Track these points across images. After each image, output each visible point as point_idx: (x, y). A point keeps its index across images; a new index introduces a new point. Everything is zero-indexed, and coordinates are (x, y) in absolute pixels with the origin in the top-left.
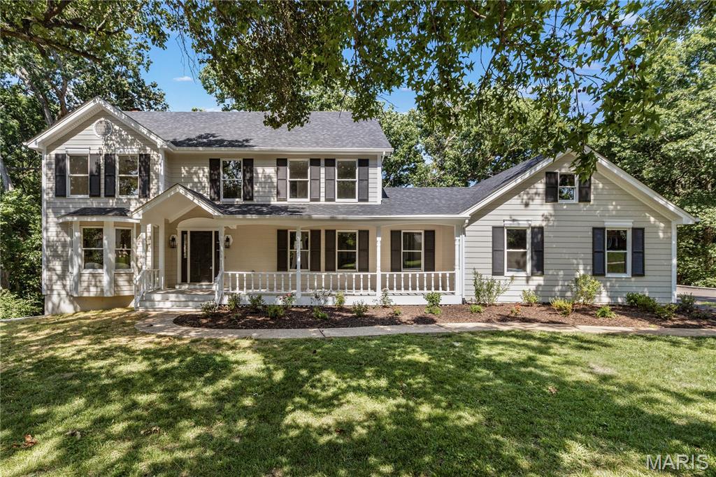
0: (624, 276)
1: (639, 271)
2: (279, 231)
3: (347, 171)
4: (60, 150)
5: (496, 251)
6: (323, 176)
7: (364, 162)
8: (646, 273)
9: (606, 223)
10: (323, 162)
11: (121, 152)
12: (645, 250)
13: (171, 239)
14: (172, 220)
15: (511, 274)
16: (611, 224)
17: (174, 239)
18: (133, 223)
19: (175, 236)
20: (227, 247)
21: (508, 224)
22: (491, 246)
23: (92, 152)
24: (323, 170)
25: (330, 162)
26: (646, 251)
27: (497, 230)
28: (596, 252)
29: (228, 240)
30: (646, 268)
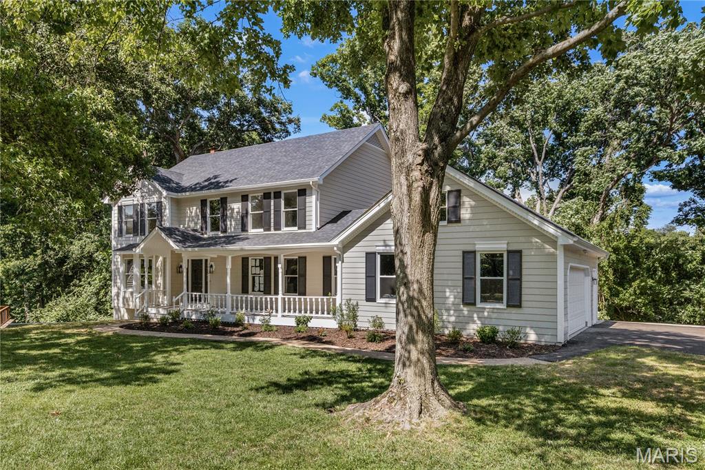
0: (498, 306)
1: (515, 302)
2: (243, 258)
3: (290, 202)
4: (120, 203)
5: (370, 276)
6: (272, 207)
7: (303, 192)
8: (524, 304)
9: (477, 246)
10: (272, 195)
11: (148, 201)
12: (523, 276)
15: (383, 301)
16: (484, 247)
21: (381, 249)
22: (365, 272)
23: (134, 203)
24: (272, 202)
25: (277, 195)
26: (524, 278)
27: (370, 257)
28: (466, 278)
29: (212, 266)
30: (524, 298)
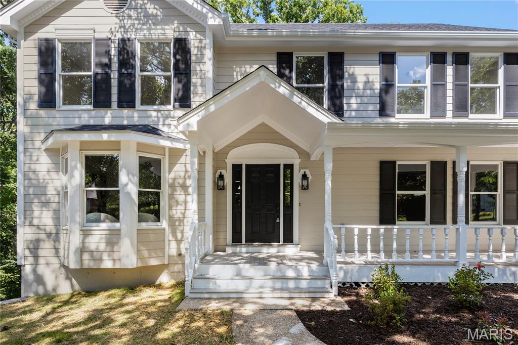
4: (47, 32)
6: (450, 79)
10: (449, 58)
11: (144, 35)
13: (217, 176)
14: (220, 146)
17: (221, 177)
18: (164, 148)
19: (224, 172)
20: (304, 188)
23: (98, 36)
24: (450, 70)
25: (460, 58)
29: (305, 177)
